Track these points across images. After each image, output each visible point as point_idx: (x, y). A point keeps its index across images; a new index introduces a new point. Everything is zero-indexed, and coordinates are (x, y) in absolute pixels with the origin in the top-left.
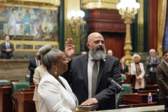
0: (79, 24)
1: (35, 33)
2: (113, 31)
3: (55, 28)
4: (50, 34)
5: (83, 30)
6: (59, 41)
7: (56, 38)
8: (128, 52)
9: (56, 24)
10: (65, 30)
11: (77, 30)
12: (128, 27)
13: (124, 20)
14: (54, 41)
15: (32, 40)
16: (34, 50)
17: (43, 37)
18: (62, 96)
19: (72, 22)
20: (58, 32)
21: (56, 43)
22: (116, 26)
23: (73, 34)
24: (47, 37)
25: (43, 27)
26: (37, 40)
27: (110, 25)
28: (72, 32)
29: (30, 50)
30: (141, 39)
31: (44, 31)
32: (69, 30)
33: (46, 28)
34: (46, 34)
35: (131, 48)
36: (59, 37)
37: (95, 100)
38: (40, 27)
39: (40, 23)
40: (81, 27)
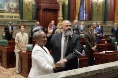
0: (32, 4)
1: (6, 9)
2: (51, 8)
3: (18, 5)
4: (15, 9)
5: (34, 7)
6: (20, 13)
7: (18, 12)
8: (60, 21)
9: (18, 4)
10: (24, 7)
11: (31, 7)
12: (61, 7)
13: (58, 3)
14: (17, 13)
15: (3, 12)
16: (5, 18)
17: (10, 11)
18: (46, 58)
19: (27, 3)
20: (19, 8)
21: (18, 15)
22: (53, 5)
23: (28, 9)
24: (13, 11)
25: (10, 5)
26: (7, 13)
27: (49, 4)
28: (28, 8)
29: (2, 18)
30: (66, 13)
31: (11, 7)
32: (26, 7)
33: (12, 6)
34: (12, 9)
35: (62, 19)
36: (20, 11)
37: (65, 60)
38: (9, 5)
39: (8, 3)
40: (33, 5)
